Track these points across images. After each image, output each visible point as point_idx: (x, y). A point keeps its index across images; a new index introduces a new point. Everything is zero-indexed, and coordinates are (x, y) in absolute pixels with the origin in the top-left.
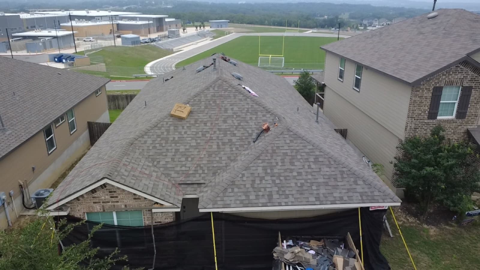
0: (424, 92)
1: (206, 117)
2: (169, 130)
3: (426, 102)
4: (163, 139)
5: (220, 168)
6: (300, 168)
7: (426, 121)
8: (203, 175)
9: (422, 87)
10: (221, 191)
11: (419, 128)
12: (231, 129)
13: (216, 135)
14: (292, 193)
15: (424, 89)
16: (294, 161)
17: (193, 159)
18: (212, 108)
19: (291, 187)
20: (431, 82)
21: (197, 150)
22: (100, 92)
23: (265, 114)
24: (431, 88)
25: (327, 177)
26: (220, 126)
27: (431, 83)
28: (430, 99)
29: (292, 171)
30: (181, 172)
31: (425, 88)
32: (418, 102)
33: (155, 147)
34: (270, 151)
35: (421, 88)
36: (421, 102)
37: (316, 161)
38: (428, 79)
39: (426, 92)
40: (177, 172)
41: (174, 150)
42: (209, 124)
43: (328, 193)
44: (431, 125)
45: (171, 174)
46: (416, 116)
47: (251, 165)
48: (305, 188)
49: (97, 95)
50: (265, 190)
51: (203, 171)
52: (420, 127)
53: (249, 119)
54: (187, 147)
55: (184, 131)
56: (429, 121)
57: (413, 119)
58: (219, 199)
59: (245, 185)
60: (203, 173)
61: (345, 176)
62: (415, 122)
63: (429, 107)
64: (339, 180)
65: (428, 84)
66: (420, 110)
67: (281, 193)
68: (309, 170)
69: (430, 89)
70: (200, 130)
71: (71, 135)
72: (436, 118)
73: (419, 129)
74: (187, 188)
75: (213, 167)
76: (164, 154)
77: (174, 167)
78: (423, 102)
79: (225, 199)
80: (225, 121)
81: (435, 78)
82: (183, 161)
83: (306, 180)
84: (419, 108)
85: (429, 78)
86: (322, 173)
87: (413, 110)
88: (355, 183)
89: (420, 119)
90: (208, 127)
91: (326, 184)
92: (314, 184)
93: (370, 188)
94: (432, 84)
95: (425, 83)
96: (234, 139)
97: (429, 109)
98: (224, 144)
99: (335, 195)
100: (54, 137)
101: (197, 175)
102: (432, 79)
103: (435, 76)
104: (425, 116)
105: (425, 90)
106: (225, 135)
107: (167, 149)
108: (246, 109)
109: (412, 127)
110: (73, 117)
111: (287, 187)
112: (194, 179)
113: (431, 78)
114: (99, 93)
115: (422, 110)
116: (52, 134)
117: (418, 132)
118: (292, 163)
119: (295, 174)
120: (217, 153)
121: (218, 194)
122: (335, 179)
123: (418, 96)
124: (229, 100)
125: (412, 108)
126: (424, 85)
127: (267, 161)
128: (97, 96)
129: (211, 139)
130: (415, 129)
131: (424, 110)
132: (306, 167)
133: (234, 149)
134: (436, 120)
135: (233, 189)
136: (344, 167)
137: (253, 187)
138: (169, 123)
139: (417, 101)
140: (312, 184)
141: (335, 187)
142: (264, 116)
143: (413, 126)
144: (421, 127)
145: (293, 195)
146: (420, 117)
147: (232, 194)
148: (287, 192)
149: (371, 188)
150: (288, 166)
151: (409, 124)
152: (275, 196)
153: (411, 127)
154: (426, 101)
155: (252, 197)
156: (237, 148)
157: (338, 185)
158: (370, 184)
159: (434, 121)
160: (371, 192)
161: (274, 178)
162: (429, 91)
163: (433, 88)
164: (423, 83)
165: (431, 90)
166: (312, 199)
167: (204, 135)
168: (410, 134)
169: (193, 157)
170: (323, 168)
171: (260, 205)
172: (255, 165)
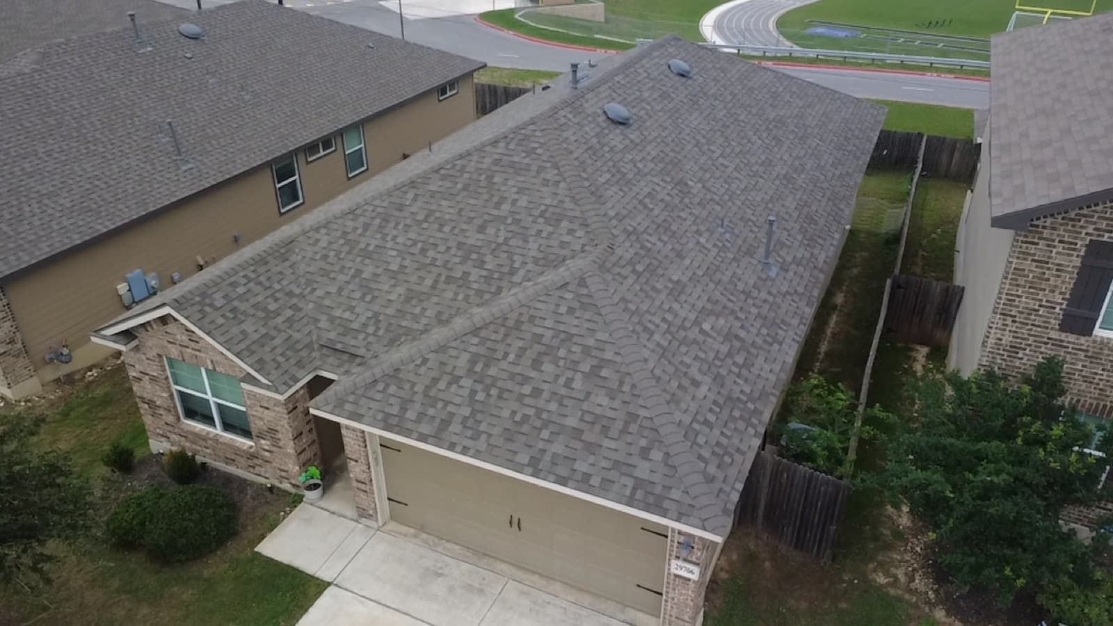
0: (1054, 251)
1: (451, 210)
2: (371, 224)
3: (1059, 280)
4: (348, 242)
5: (408, 332)
6: (548, 380)
7: (1054, 335)
8: (371, 339)
9: (1046, 233)
10: (363, 384)
11: (1028, 349)
12: (483, 251)
13: (446, 257)
14: (490, 432)
15: (1053, 241)
16: (546, 359)
17: (374, 298)
18: (476, 192)
19: (499, 417)
20: (1082, 223)
21: (393, 281)
22: (454, 92)
23: (575, 226)
24: (1080, 243)
25: (588, 418)
26: (467, 237)
27: (1082, 227)
28: (1075, 275)
29: (526, 379)
30: (338, 321)
31: (1058, 239)
32: (1031, 275)
33: (325, 257)
34: (510, 323)
35: (1044, 236)
36: (1041, 278)
37: (594, 372)
38: (1072, 215)
39: (1060, 250)
40: (332, 320)
41: (353, 271)
42: (447, 229)
43: (566, 457)
44: (1070, 350)
45: (319, 320)
46: (1020, 312)
47: (454, 344)
48: (525, 428)
49: (441, 98)
50: (445, 407)
51: (378, 329)
52: (1030, 345)
53: (533, 233)
54: (379, 271)
55: (395, 232)
56: (1063, 336)
57: (1010, 319)
58: (351, 398)
59: (414, 384)
60: (374, 334)
61: (633, 428)
62: (1014, 329)
63: (1067, 296)
64: (614, 433)
65: (1069, 228)
66: (1033, 299)
67: (470, 423)
68: (563, 391)
69: (1076, 244)
70: (422, 238)
71: (349, 179)
72: (1090, 335)
73: (1027, 352)
74: (329, 356)
75: (400, 326)
76: (332, 275)
77: (332, 308)
78: (1046, 276)
79: (363, 401)
80: (482, 229)
81: (1096, 215)
82: (353, 299)
83: (539, 411)
84: (1032, 293)
85: (1077, 211)
86: (585, 406)
87: (1012, 295)
88: (645, 453)
89: (1032, 325)
90: (442, 235)
91: (577, 433)
92: (551, 425)
93: (667, 476)
94: (1084, 231)
95: (1061, 225)
96: (475, 274)
97: (1066, 303)
98: (449, 280)
99: (577, 466)
100: (298, 182)
101: (362, 336)
102: (1084, 216)
103: (1099, 208)
104: (1053, 321)
105: (1056, 243)
106: (465, 259)
107: (343, 267)
108: (543, 208)
109: (1003, 342)
110: (361, 143)
111: (492, 415)
112: (353, 342)
113: (1085, 211)
114: (448, 94)
115: (1041, 300)
116: (294, 175)
117: (1021, 359)
118: (536, 364)
119: (527, 390)
120: (423, 297)
121: (357, 389)
122: (605, 429)
123: (1030, 258)
124: (522, 179)
125: (1007, 286)
126: (1054, 229)
127: (489, 344)
128: (440, 101)
129: (433, 263)
130: (1011, 347)
131: (1047, 301)
132: (562, 381)
133: (461, 297)
134: (1087, 338)
135: (387, 386)
136: (645, 407)
137: (426, 395)
138: (379, 210)
139: (1026, 272)
140: (546, 424)
141: (591, 448)
142: (571, 232)
143: (1007, 339)
144: (1033, 348)
145: (490, 435)
146: (1033, 317)
147: (379, 396)
148: (483, 427)
149: (672, 477)
150: (524, 368)
151: (993, 331)
152: (455, 427)
153: (1001, 340)
154: (1059, 276)
155: (411, 415)
156: (467, 298)
157: (601, 446)
158: (675, 467)
159: (1083, 340)
160: (664, 486)
161: (479, 387)
162: (1074, 250)
163: (1087, 242)
164: (1052, 223)
165: (1078, 246)
166: (523, 458)
167: (423, 251)
168: (993, 358)
169: (376, 294)
170: (597, 395)
171: (415, 435)
172: (462, 346)
